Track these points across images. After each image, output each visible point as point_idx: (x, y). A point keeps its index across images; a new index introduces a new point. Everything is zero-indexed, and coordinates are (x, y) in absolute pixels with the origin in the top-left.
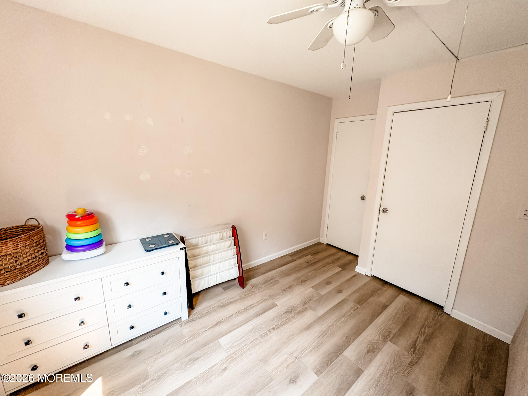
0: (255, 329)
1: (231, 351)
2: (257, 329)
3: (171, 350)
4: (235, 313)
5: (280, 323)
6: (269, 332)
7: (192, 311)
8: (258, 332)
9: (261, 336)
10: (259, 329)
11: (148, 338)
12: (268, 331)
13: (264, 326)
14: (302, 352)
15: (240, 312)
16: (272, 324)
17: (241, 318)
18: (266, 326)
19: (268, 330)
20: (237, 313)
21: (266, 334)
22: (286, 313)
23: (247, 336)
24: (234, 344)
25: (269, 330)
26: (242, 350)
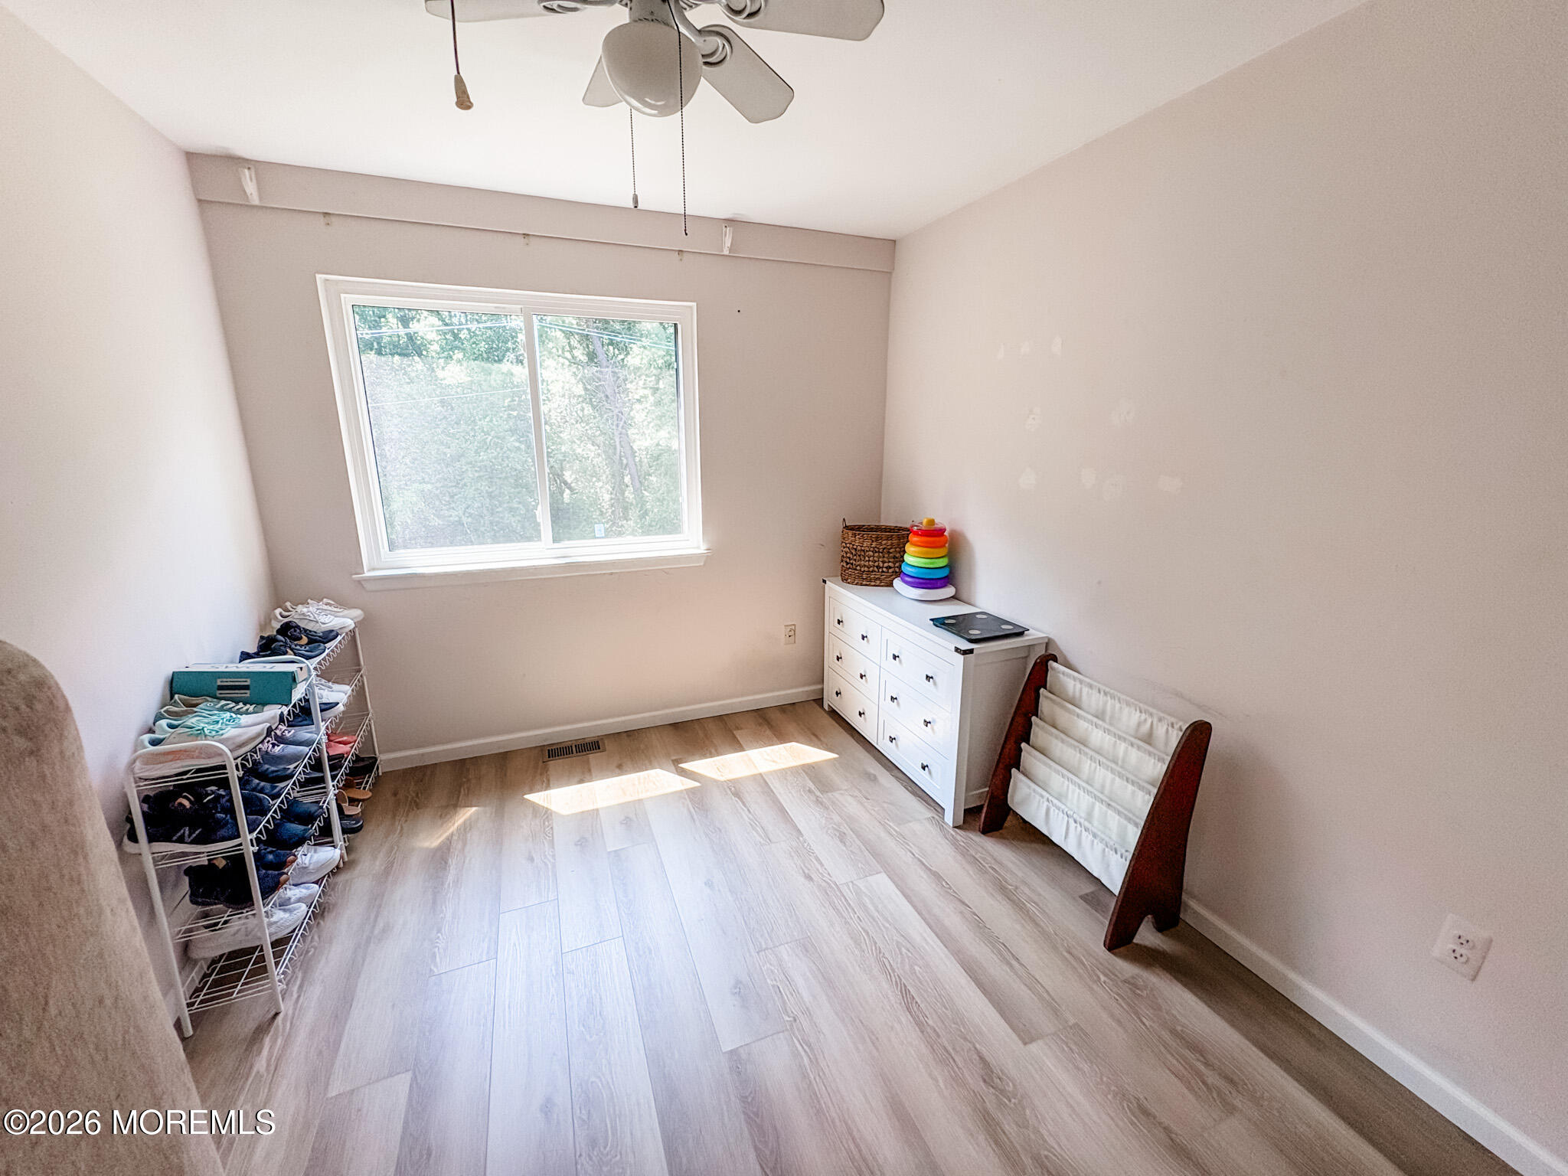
0: (909, 945)
1: (847, 890)
2: (909, 951)
3: (872, 812)
4: (974, 910)
5: (930, 1022)
6: (894, 979)
7: (979, 833)
8: (898, 952)
9: (882, 957)
10: (908, 957)
11: (902, 784)
12: (899, 977)
13: (917, 972)
14: (806, 1045)
15: (980, 926)
16: (926, 996)
17: (953, 920)
18: (918, 978)
19: (903, 980)
20: (975, 917)
21: (887, 970)
22: (981, 1058)
23: (888, 925)
24: (866, 899)
25: (901, 980)
26: (847, 909)
